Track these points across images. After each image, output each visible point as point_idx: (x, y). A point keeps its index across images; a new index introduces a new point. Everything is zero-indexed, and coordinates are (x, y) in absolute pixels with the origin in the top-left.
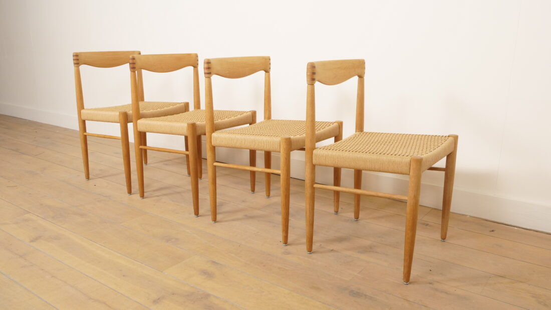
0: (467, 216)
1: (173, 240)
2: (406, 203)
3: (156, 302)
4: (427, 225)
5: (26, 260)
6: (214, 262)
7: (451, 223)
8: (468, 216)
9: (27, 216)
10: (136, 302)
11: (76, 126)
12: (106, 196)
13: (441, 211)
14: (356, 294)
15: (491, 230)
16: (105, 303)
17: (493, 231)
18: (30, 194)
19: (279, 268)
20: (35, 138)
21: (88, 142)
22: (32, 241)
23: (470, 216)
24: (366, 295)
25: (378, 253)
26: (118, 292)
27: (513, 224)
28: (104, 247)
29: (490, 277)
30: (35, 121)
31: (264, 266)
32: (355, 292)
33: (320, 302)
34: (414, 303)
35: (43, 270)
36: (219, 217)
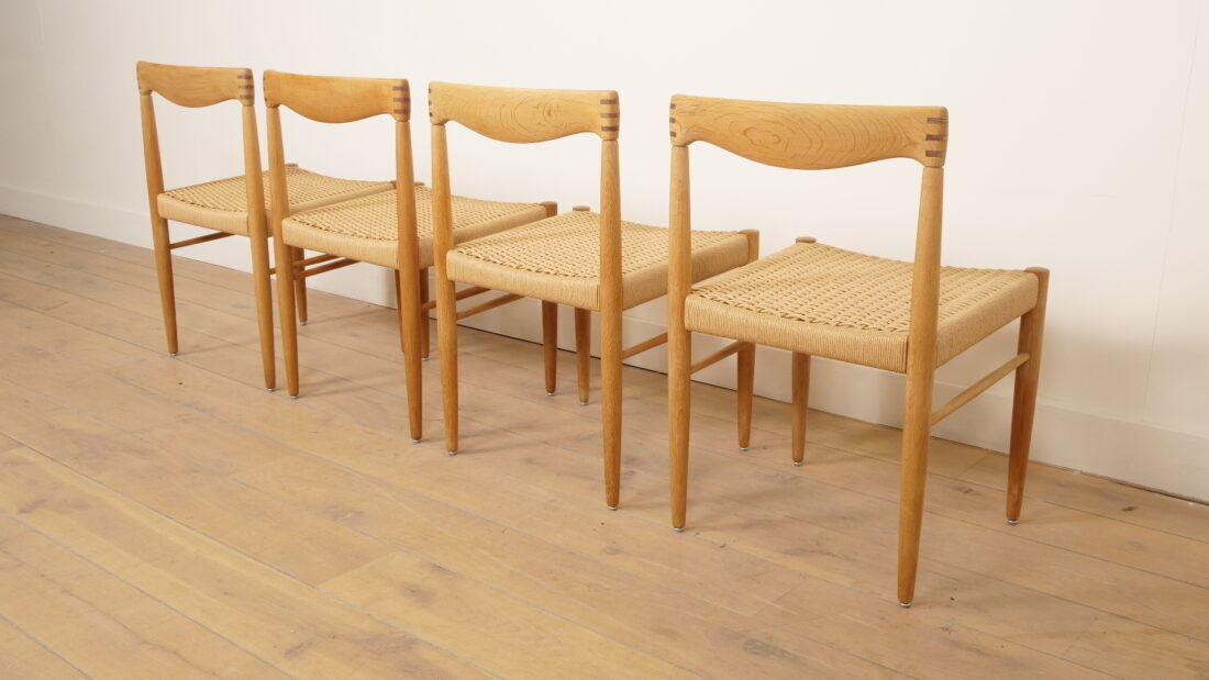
0: (1072, 470)
1: (349, 515)
2: (901, 430)
3: (291, 653)
4: (968, 491)
5: (5, 552)
6: (438, 568)
7: (1029, 487)
8: (1075, 473)
9: (15, 452)
10: (247, 652)
11: (145, 239)
12: (203, 410)
13: (1008, 459)
14: (760, 648)
15: (1126, 507)
16: (176, 653)
17: (1130, 509)
18: (26, 401)
19: (589, 585)
20: (48, 266)
21: (175, 279)
22: (23, 511)
23: (1082, 473)
24: (783, 652)
25: (833, 555)
26: (209, 630)
27: (1185, 494)
28: (188, 527)
29: (1096, 619)
30: (51, 224)
31: (555, 579)
32: (758, 644)
33: (671, 663)
34: (897, 672)
35: (43, 576)
36: (462, 444)
